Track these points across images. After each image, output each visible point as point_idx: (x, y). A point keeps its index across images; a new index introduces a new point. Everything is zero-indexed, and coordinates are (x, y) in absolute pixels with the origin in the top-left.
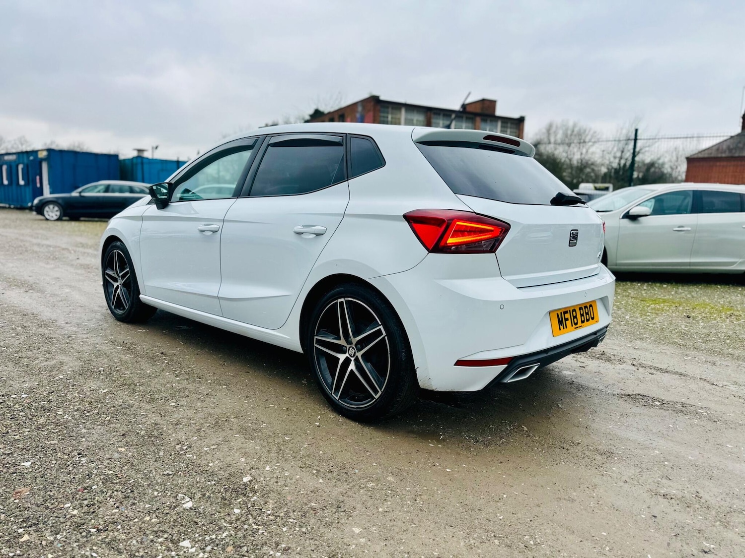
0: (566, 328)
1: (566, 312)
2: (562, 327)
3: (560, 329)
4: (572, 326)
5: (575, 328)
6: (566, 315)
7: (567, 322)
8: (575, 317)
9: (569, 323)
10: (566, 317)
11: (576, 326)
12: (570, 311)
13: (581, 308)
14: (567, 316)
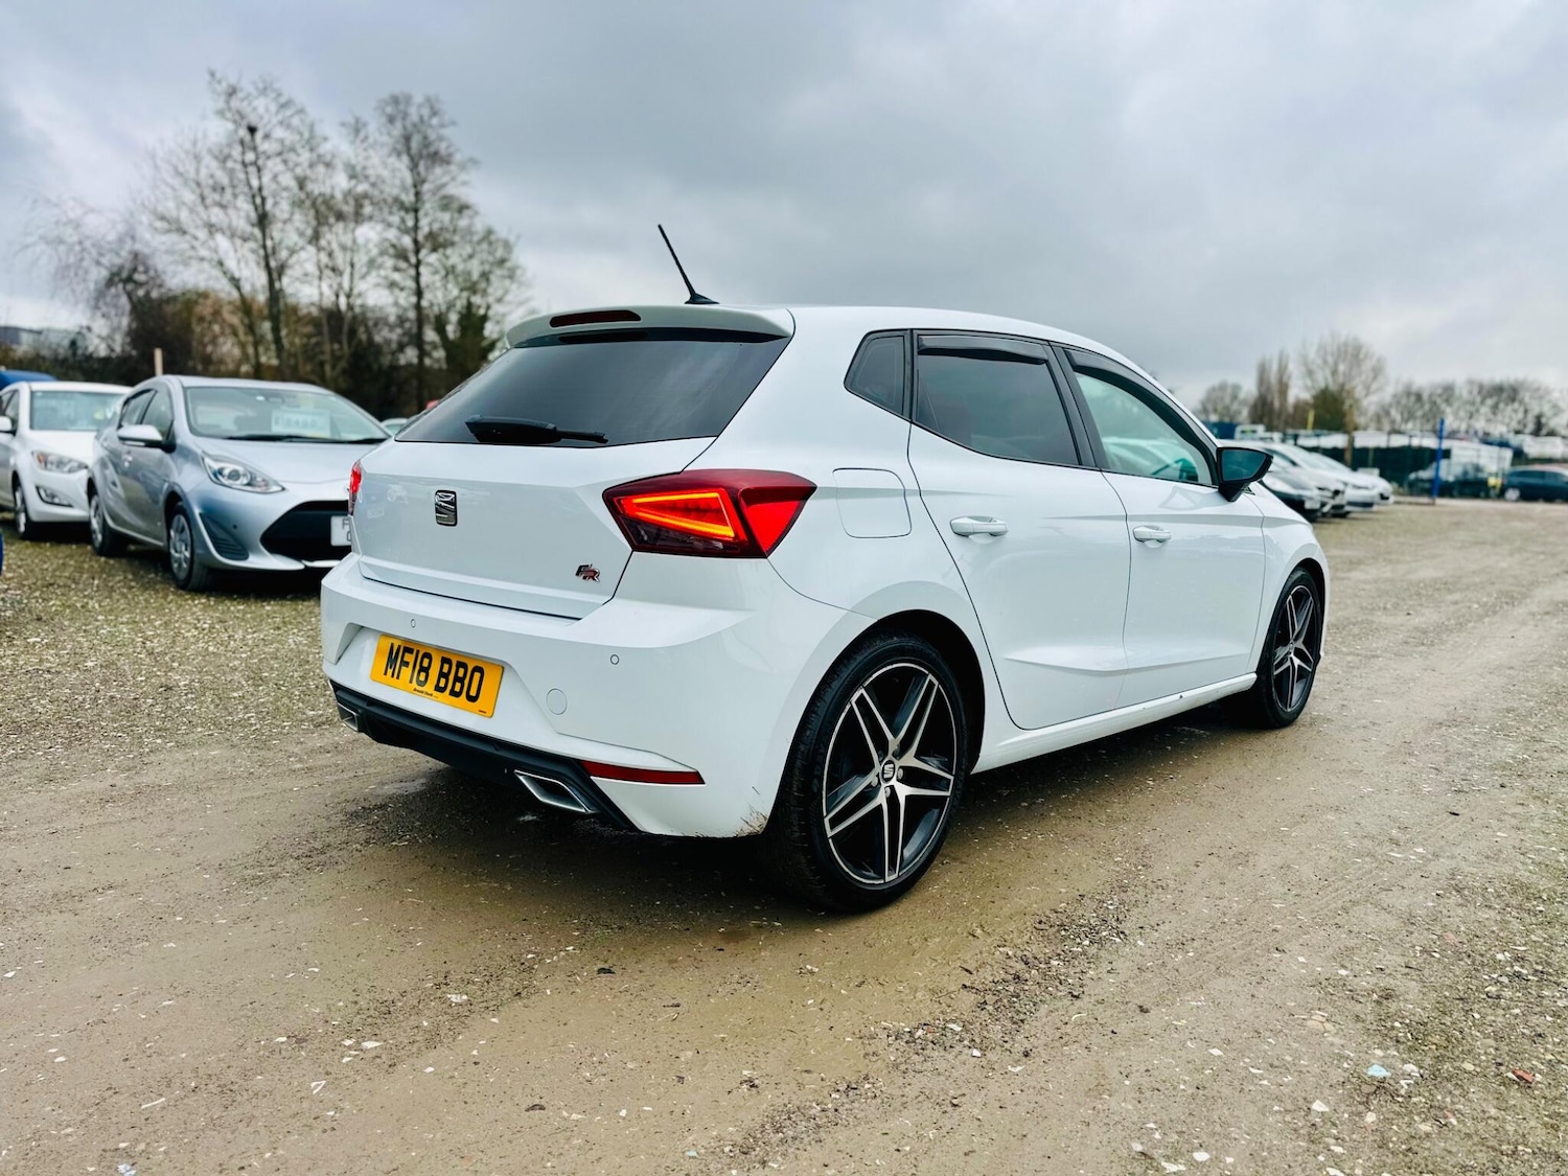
0: (398, 678)
1: (408, 650)
2: (390, 671)
3: (385, 674)
4: (411, 682)
5: (415, 690)
6: (406, 654)
7: (403, 668)
8: (426, 670)
9: (406, 672)
10: (405, 659)
11: (420, 688)
12: (418, 651)
13: (445, 660)
14: (409, 658)
